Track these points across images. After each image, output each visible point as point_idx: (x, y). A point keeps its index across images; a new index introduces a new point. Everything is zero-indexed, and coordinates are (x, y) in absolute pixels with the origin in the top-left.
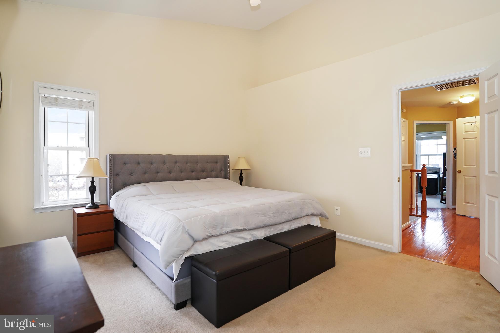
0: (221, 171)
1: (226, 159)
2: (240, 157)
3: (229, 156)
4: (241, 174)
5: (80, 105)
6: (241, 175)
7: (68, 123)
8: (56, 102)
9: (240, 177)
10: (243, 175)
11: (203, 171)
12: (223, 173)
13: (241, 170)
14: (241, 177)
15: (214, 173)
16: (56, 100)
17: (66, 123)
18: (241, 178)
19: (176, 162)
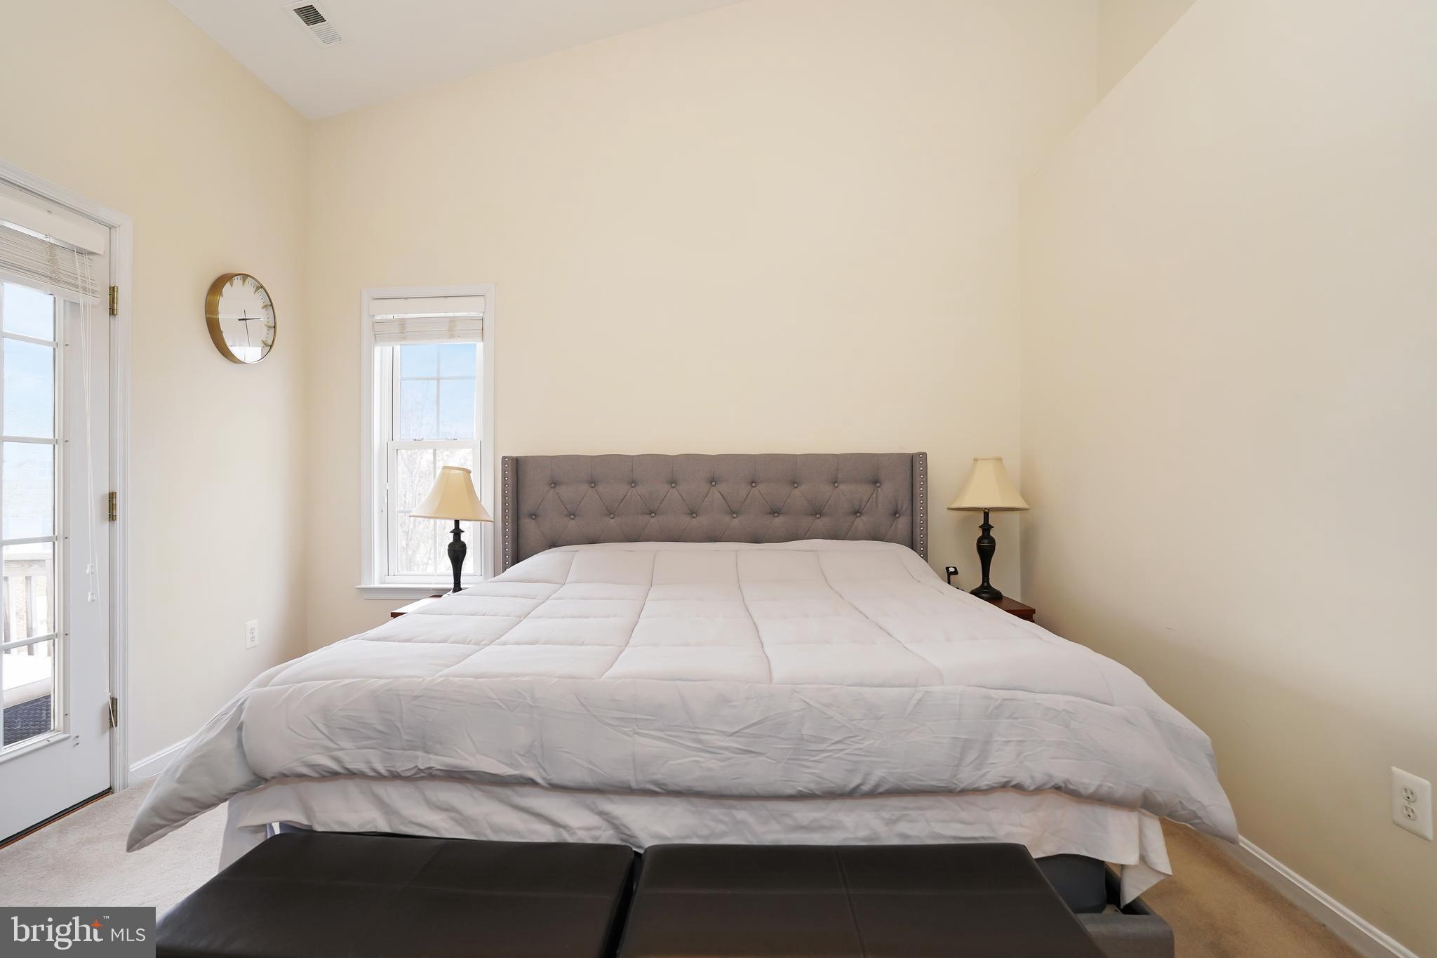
0: (895, 513)
1: (914, 465)
2: (977, 460)
3: (925, 454)
4: (986, 528)
5: (451, 329)
6: (986, 533)
7: (438, 379)
8: (402, 330)
9: (979, 541)
10: (992, 534)
11: (817, 512)
12: (902, 523)
13: (986, 513)
14: (986, 541)
15: (861, 523)
16: (402, 323)
17: (436, 381)
18: (986, 543)
19: (713, 481)
